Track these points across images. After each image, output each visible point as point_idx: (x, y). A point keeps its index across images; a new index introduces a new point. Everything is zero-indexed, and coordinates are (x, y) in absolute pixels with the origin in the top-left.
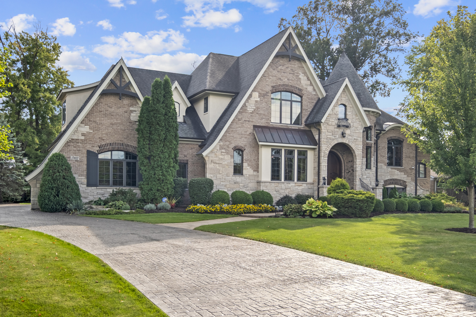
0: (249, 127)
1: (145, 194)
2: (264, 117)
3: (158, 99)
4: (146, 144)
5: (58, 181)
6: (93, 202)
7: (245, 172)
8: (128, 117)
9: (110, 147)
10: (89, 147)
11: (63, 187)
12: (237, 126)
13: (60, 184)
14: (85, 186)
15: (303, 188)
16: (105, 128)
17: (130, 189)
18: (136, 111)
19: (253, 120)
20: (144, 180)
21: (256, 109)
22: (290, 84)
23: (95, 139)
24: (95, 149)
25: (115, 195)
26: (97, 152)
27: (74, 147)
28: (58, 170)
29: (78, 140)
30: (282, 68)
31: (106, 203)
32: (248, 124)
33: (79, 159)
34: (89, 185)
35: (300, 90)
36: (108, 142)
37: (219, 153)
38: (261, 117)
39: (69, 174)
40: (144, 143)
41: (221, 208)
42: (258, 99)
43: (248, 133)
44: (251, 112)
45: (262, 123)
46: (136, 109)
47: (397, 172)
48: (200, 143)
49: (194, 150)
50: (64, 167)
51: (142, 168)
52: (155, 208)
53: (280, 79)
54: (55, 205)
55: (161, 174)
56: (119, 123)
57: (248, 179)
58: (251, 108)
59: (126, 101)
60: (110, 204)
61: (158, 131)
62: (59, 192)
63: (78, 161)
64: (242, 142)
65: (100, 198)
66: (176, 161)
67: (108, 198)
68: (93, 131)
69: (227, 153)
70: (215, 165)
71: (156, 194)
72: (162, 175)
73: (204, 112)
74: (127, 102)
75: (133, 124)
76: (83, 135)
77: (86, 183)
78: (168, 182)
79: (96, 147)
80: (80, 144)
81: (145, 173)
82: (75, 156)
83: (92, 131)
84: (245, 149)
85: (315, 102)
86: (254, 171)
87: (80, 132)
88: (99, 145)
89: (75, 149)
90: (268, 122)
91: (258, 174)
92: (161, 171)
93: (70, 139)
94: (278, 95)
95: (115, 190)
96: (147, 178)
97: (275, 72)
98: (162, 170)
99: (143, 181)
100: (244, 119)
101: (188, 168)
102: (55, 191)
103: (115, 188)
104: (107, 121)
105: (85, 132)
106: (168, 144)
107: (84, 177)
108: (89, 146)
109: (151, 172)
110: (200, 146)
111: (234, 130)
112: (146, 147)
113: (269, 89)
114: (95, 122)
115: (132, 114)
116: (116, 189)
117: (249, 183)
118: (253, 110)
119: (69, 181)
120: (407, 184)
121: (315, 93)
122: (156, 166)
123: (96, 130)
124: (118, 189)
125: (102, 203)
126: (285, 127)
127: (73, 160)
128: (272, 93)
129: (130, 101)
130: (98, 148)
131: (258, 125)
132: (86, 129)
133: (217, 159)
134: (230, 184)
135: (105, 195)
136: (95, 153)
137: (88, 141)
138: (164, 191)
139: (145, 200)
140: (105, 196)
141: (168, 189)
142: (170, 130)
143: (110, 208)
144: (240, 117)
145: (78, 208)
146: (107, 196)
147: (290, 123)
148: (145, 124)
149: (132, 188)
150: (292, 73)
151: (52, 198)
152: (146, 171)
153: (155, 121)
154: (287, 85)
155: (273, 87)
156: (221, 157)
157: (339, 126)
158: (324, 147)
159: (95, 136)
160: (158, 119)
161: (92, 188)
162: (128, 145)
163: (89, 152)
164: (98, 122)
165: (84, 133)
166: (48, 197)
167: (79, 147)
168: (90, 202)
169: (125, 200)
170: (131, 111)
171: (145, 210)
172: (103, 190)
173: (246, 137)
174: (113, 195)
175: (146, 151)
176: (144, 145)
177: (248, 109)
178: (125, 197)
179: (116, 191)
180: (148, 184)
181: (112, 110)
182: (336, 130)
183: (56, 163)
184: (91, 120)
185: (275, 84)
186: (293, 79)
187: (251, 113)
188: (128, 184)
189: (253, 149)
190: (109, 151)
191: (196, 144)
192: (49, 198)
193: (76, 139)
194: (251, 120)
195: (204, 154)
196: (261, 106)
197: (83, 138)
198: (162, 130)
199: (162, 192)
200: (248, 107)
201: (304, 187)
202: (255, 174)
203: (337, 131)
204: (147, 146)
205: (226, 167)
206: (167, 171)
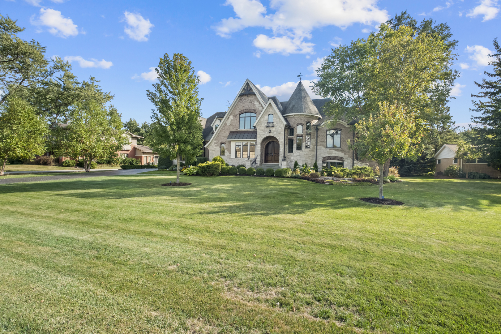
7: (225, 154)
12: (222, 132)
19: (230, 129)
21: (232, 124)
30: (246, 101)
32: (227, 131)
35: (255, 110)
38: (234, 127)
42: (233, 119)
43: (227, 135)
45: (235, 130)
47: (334, 151)
53: (244, 107)
57: (227, 157)
64: (224, 140)
69: (218, 146)
70: (212, 151)
84: (226, 143)
90: (238, 129)
94: (243, 115)
97: (241, 104)
100: (225, 129)
111: (221, 134)
113: (238, 113)
120: (344, 159)
126: (246, 131)
128: (240, 115)
131: (232, 131)
133: (213, 148)
144: (223, 129)
147: (249, 128)
150: (251, 102)
154: (248, 109)
155: (240, 111)
156: (215, 147)
157: (267, 127)
158: (258, 139)
173: (226, 138)
182: (266, 129)
186: (251, 105)
187: (229, 126)
189: (229, 143)
195: (205, 146)
196: (234, 122)
202: (229, 155)
205: (217, 152)
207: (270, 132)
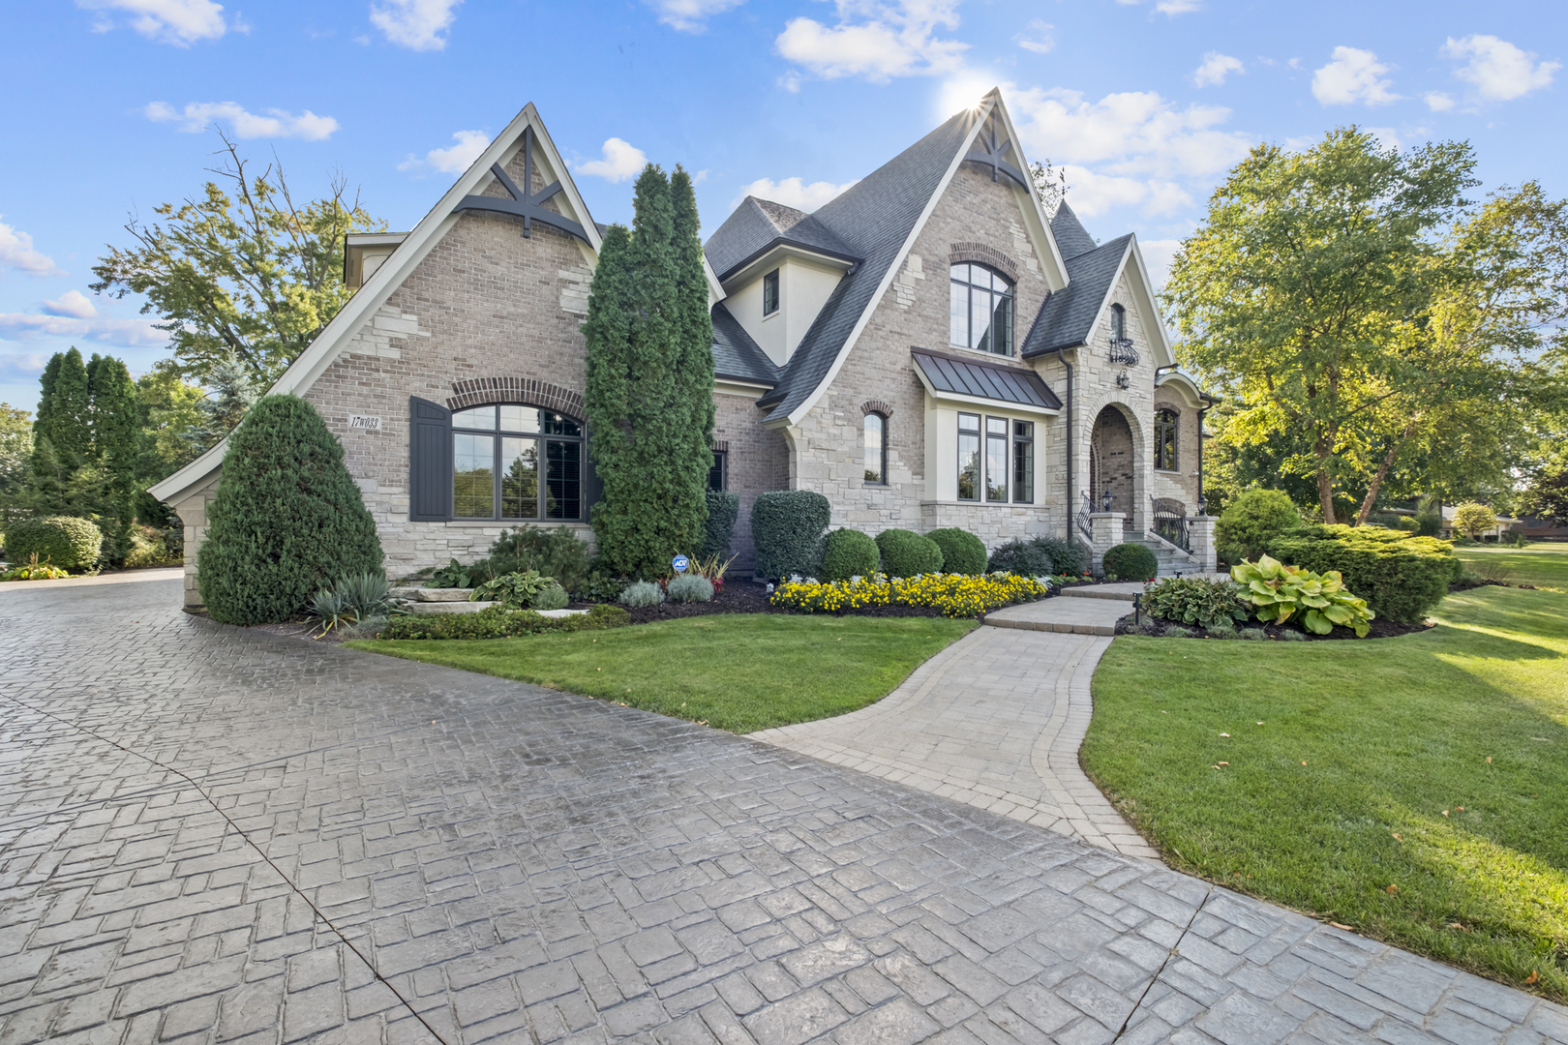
0: (901, 349)
1: (615, 544)
2: (935, 326)
3: (656, 227)
4: (620, 375)
5: (279, 501)
6: (431, 576)
7: (892, 476)
8: (553, 298)
9: (494, 393)
10: (418, 388)
11: (298, 524)
12: (874, 345)
13: (285, 511)
14: (405, 518)
15: (1029, 521)
16: (476, 327)
17: (563, 527)
18: (577, 283)
19: (911, 333)
20: (610, 497)
21: (918, 303)
22: (991, 246)
23: (439, 362)
24: (441, 396)
25: (512, 548)
26: (446, 406)
27: (360, 384)
28: (279, 459)
29: (378, 359)
30: (974, 201)
31: (476, 577)
32: (898, 341)
33: (379, 427)
34: (418, 514)
35: (1012, 267)
36: (485, 374)
37: (827, 420)
38: (929, 325)
39: (328, 475)
40: (613, 371)
41: (893, 593)
42: (922, 276)
43: (898, 367)
44: (906, 308)
45: (930, 343)
46: (578, 278)
47: (1169, 483)
48: (759, 396)
49: (743, 415)
50: (306, 448)
51: (605, 457)
52: (662, 597)
53: (969, 229)
54: (265, 596)
55: (670, 476)
56: (523, 315)
57: (900, 497)
58: (904, 300)
59: (545, 248)
60: (493, 583)
61: (660, 331)
62: (282, 542)
63: (377, 433)
64: (885, 392)
65: (454, 561)
66: (709, 440)
67: (483, 563)
68: (434, 335)
69: (850, 422)
70: (818, 453)
71: (651, 544)
72: (671, 481)
73: (765, 315)
74: (549, 250)
75: (570, 324)
76: (395, 343)
77: (407, 509)
78: (693, 505)
79: (444, 388)
80: (383, 375)
81: (612, 474)
82: (365, 417)
83: (428, 334)
84: (892, 412)
85: (1042, 299)
86: (914, 474)
87: (382, 333)
88: (455, 381)
89: (365, 390)
90: (945, 340)
91: (921, 482)
92: (669, 469)
93: (348, 356)
94: (963, 273)
95: (510, 532)
96: (622, 492)
97: (958, 208)
98: (673, 463)
99: (605, 499)
100: (888, 327)
101: (726, 467)
102: (261, 540)
103: (511, 524)
104: (480, 306)
105: (405, 337)
106: (692, 379)
107: (401, 489)
108: (418, 384)
109: (635, 471)
110: (759, 404)
111: (866, 354)
112: (620, 385)
113: (945, 251)
114: (439, 304)
115: (565, 292)
116: (511, 528)
117: (903, 506)
118: (910, 303)
119: (328, 501)
120: (1186, 509)
121: (1041, 278)
122: (653, 448)
123: (444, 332)
124: (522, 529)
125: (464, 580)
126: (980, 359)
127: (357, 430)
128: (953, 264)
129: (557, 248)
130: (451, 394)
131: (921, 346)
132: (406, 325)
133: (823, 436)
134: (857, 510)
135: (477, 549)
136: (439, 408)
137: (413, 366)
138: (677, 532)
139: (613, 563)
140: (477, 553)
141: (691, 526)
142: (695, 336)
143: (493, 599)
144: (878, 321)
145: (358, 606)
146: (483, 553)
148: (614, 308)
149: (569, 525)
150: (995, 216)
151: (247, 567)
152: (616, 466)
153: (648, 299)
154: (985, 248)
155: (954, 247)
156: (834, 431)
157: (1112, 360)
158: (1083, 412)
159: (440, 350)
160: (659, 294)
161: (431, 524)
162: (551, 389)
163: (418, 406)
164: (449, 304)
165: (400, 340)
166: (231, 564)
167: (379, 383)
168: (420, 577)
169: (547, 567)
170: (560, 280)
171: (626, 605)
172: (468, 531)
173: (894, 379)
174: (505, 549)
175: (619, 397)
176: (612, 377)
177: (899, 300)
178: (548, 559)
179: (513, 537)
180: (625, 512)
181: (500, 270)
182: (1106, 368)
183: (274, 432)
184: (426, 295)
185: (959, 241)
186: (997, 234)
187: (905, 312)
188: (555, 514)
189: (910, 412)
190: (488, 404)
191: (750, 399)
192: (235, 569)
193: (369, 358)
194: (905, 331)
195: (794, 419)
196: (928, 295)
197: (395, 354)
198: (672, 332)
199: (671, 536)
200: (899, 294)
201: (1028, 518)
202: (916, 482)
203: (1109, 373)
204: (623, 381)
205: (847, 460)
206: (687, 468)
207: (1121, 383)
